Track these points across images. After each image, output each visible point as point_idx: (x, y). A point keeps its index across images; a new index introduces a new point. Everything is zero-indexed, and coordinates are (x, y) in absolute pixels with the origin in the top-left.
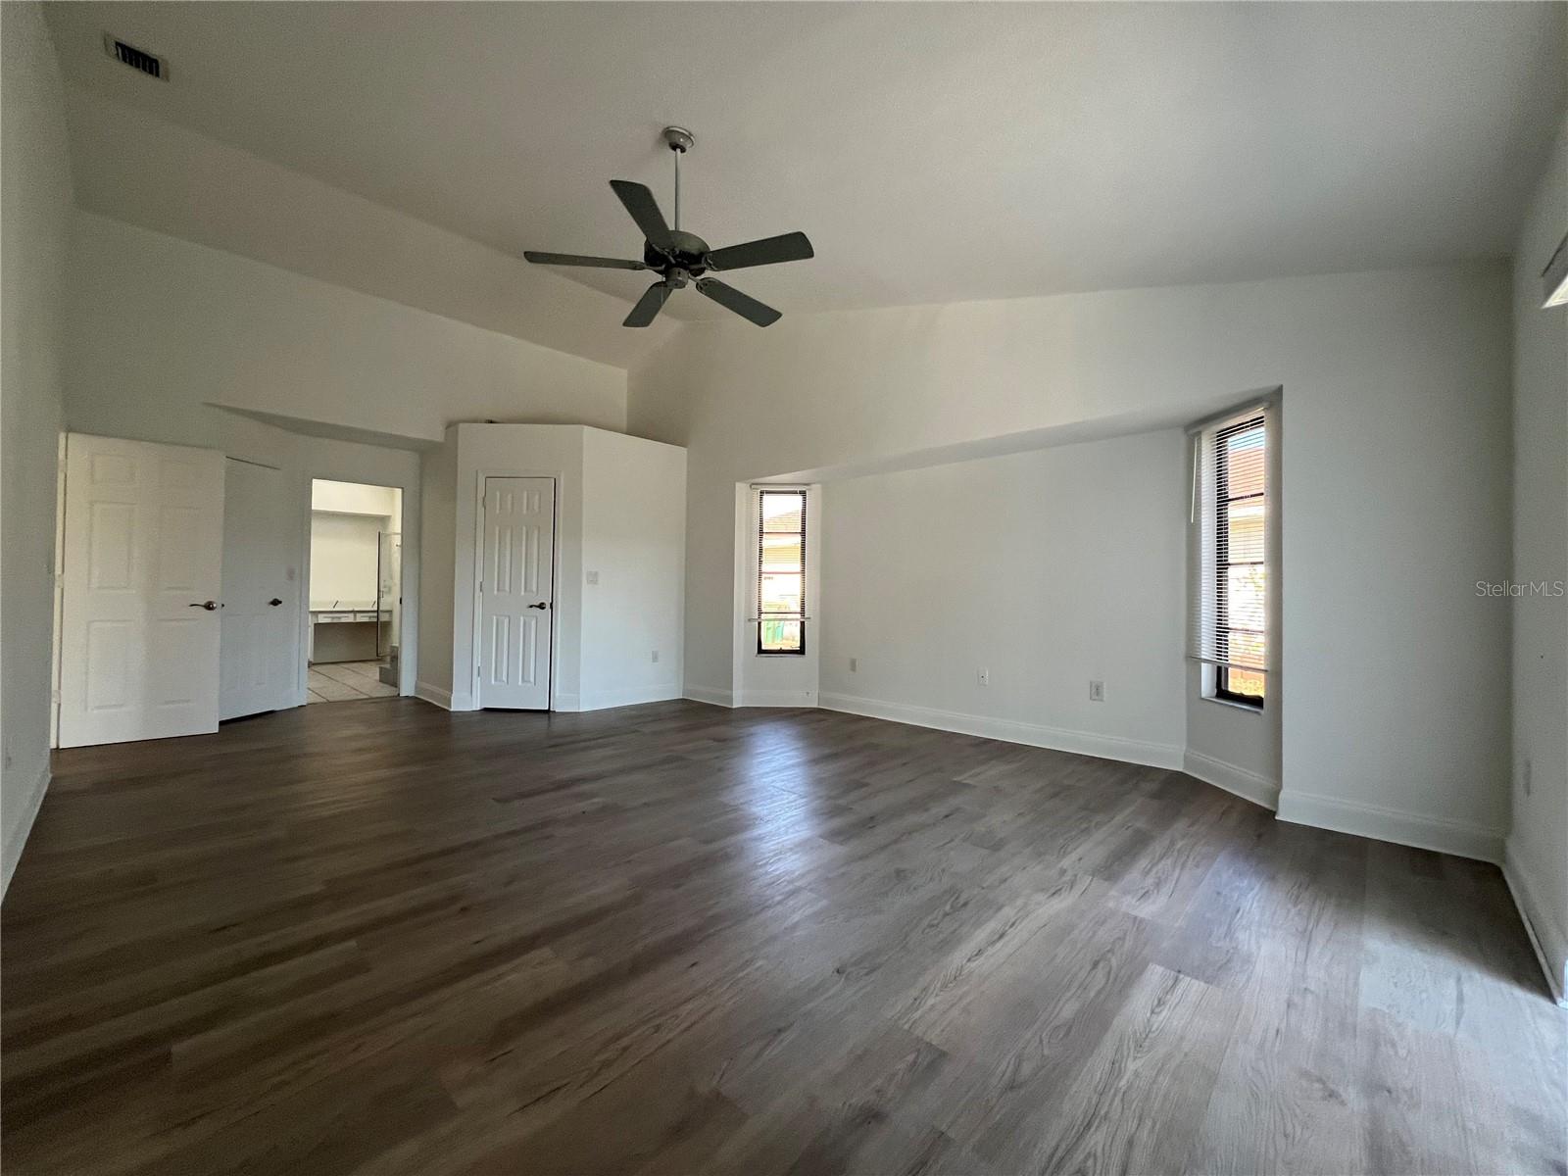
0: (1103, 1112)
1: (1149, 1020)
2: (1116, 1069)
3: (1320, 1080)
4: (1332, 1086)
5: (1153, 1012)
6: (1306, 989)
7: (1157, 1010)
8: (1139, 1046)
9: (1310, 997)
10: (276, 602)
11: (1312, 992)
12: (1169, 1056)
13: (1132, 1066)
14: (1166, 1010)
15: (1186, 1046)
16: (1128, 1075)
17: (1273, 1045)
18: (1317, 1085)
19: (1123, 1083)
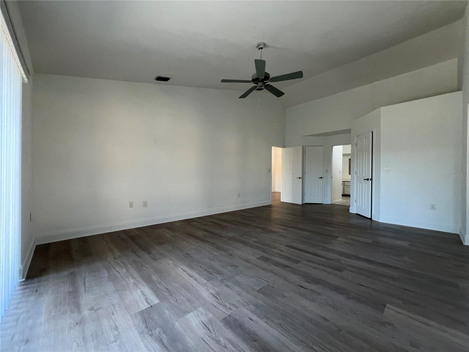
0: (127, 273)
1: (140, 289)
2: (133, 278)
3: (96, 310)
4: (93, 311)
5: (142, 291)
6: (116, 342)
7: (141, 292)
8: (135, 284)
9: (113, 339)
10: (321, 178)
11: (113, 342)
12: (128, 287)
13: (132, 281)
14: (140, 294)
15: (128, 292)
16: (130, 279)
17: (112, 309)
18: (96, 308)
19: (130, 278)
